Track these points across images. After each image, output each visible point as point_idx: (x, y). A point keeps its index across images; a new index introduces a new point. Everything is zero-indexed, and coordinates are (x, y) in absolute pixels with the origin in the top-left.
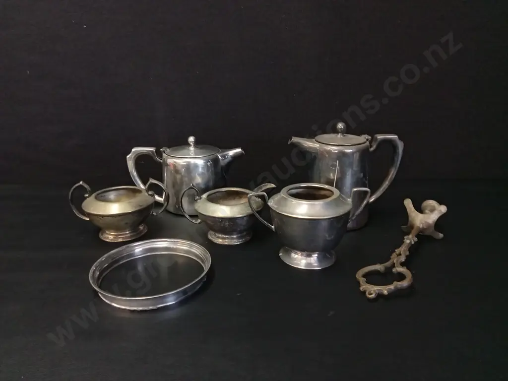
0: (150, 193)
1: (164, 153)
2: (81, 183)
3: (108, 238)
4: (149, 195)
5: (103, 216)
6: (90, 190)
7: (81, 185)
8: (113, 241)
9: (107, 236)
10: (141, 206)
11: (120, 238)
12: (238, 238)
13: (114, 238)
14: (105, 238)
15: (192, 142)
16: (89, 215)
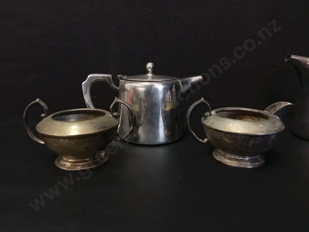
0: (115, 114)
1: (122, 79)
2: (37, 100)
3: (65, 165)
4: (114, 116)
5: (58, 138)
6: (47, 108)
7: (37, 103)
8: (70, 170)
9: (63, 163)
10: (105, 128)
11: (79, 165)
12: (252, 161)
13: (71, 165)
14: (61, 165)
15: (150, 68)
16: (43, 137)
